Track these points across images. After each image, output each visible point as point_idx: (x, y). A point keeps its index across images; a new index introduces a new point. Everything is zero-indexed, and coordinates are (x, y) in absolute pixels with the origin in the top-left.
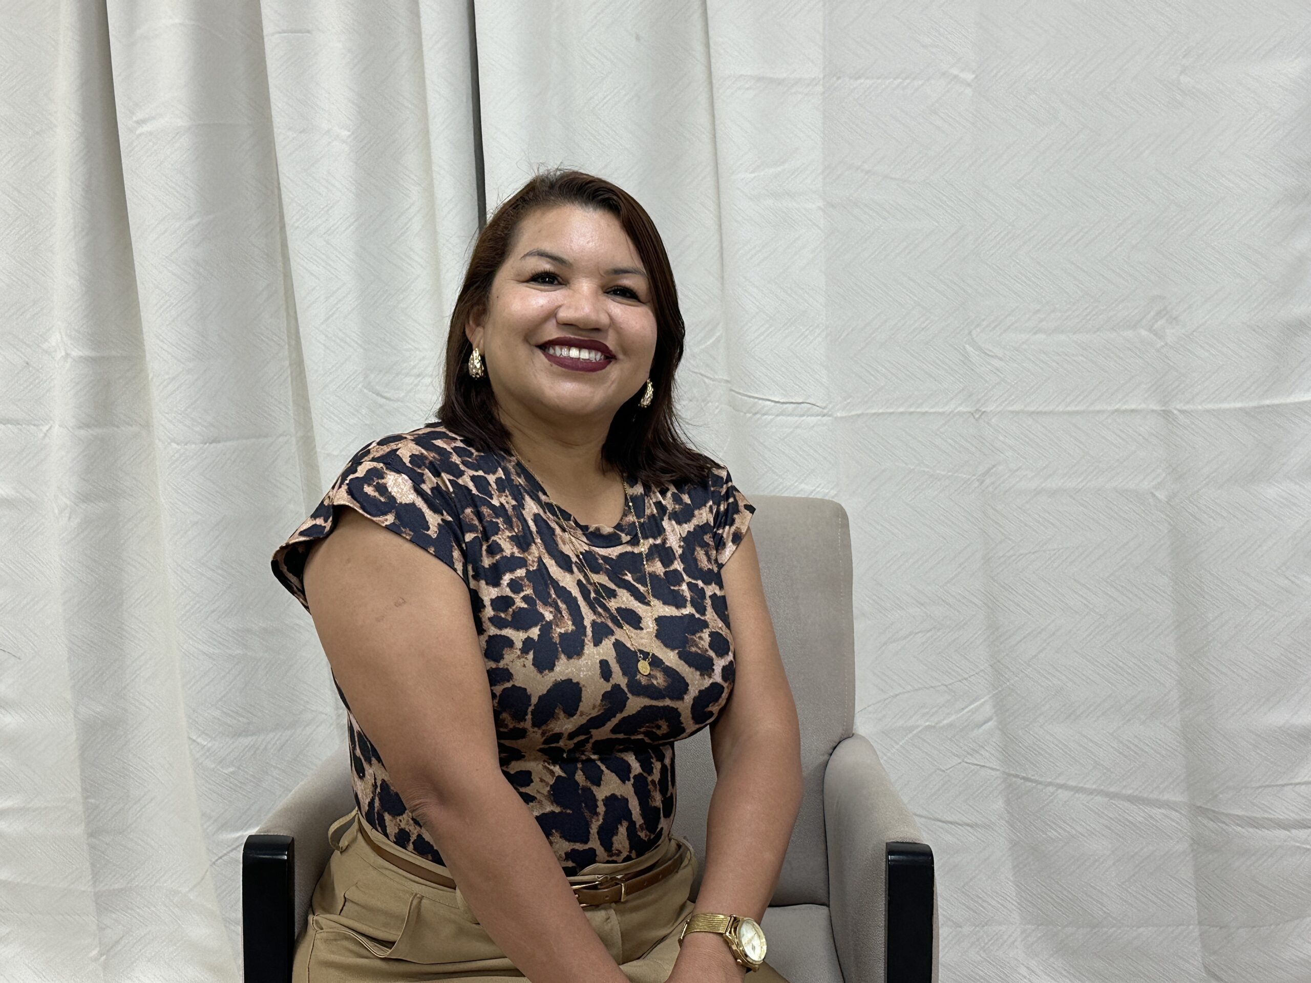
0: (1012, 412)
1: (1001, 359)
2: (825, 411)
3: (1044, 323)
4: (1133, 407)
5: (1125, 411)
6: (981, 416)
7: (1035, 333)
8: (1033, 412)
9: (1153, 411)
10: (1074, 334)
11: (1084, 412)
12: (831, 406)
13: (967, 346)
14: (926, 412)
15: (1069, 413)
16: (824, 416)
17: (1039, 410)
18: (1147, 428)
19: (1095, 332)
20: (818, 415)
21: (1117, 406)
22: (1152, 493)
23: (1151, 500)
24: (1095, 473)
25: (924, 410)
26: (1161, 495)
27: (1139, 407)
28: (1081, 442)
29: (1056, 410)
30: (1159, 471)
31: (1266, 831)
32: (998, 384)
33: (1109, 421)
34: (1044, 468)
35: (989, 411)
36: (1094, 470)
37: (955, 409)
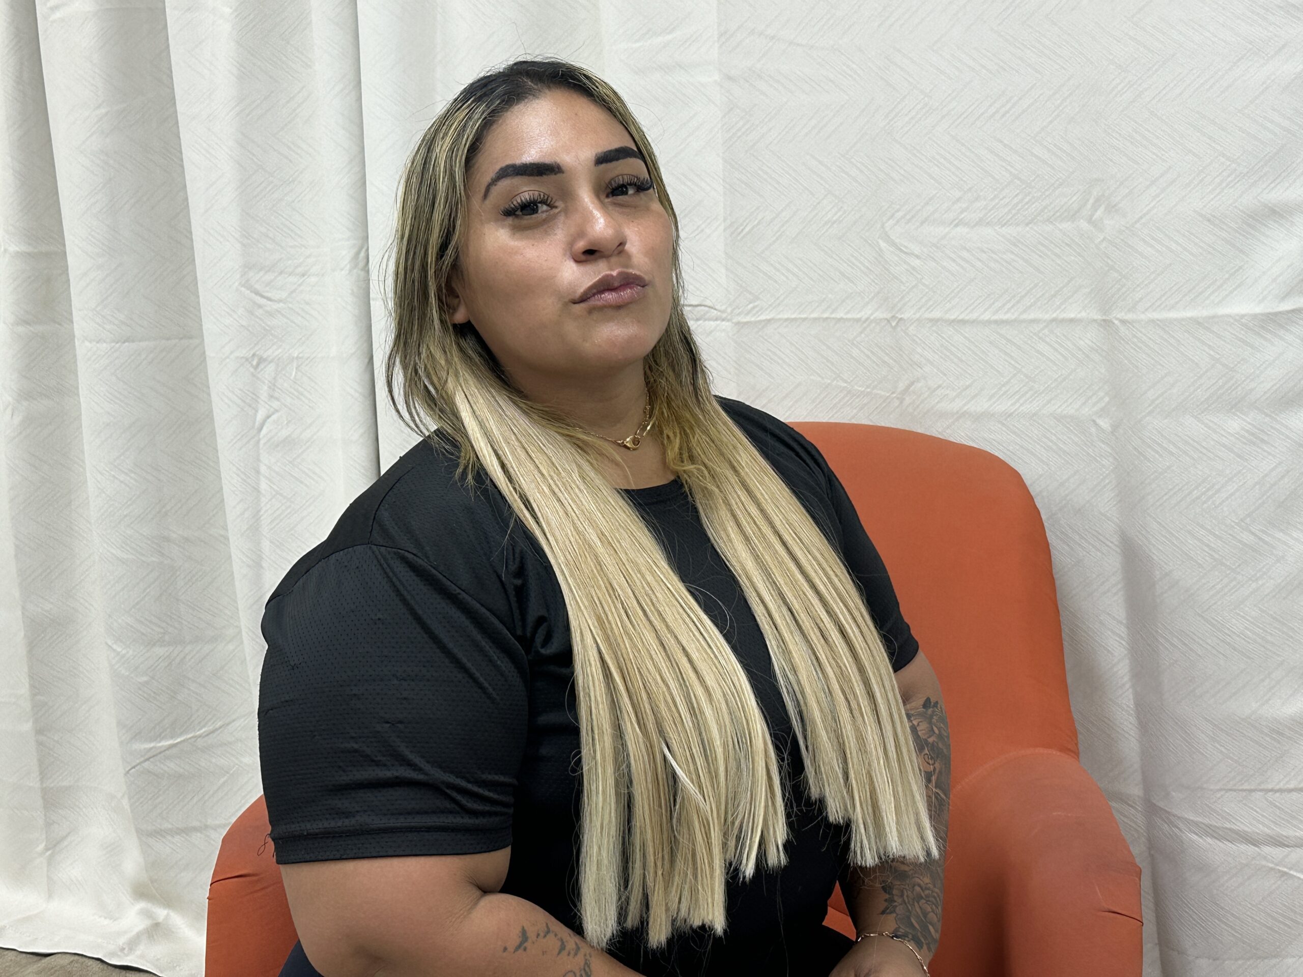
0: (931, 320)
1: (918, 257)
2: (724, 315)
3: (965, 214)
4: (1072, 316)
5: (1063, 321)
6: (897, 324)
7: (956, 226)
8: (953, 321)
9: (1095, 321)
10: (1003, 226)
11: (1015, 320)
12: (729, 310)
13: (880, 242)
14: (842, 319)
15: (996, 322)
16: (723, 320)
17: (961, 317)
18: (1087, 341)
19: (1027, 225)
20: (716, 320)
21: (1054, 315)
22: (1094, 421)
23: (1093, 430)
24: (1028, 396)
25: (838, 316)
26: (1104, 423)
27: (1079, 316)
28: (1011, 357)
29: (982, 317)
30: (1101, 394)
31: (1230, 845)
32: (914, 287)
33: (1046, 331)
34: (967, 387)
35: (905, 318)
36: (1027, 393)
37: (872, 314)
